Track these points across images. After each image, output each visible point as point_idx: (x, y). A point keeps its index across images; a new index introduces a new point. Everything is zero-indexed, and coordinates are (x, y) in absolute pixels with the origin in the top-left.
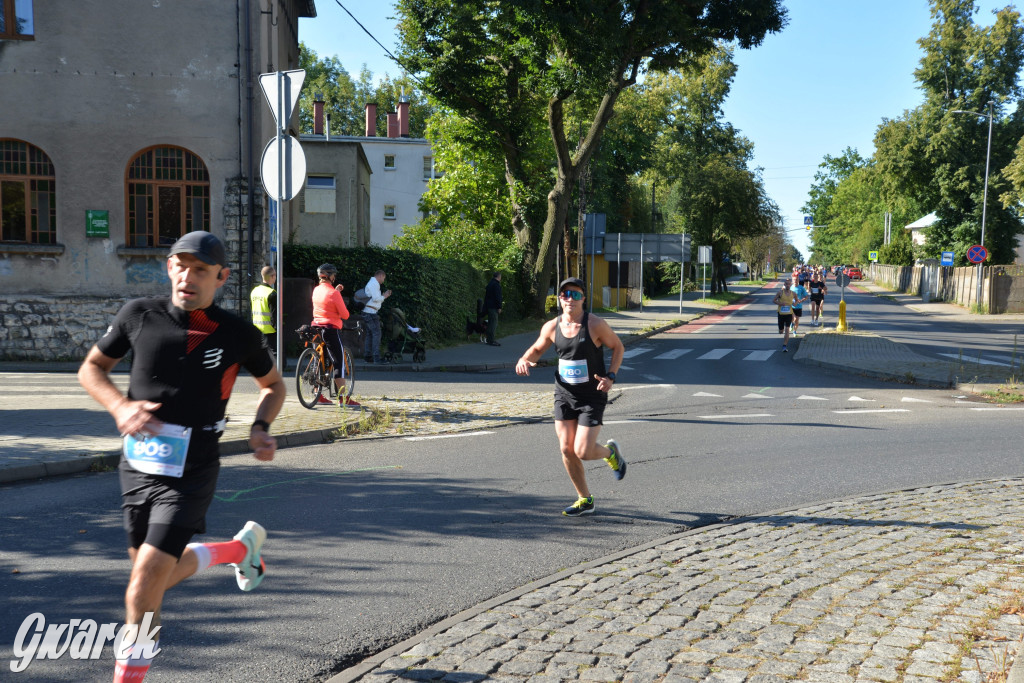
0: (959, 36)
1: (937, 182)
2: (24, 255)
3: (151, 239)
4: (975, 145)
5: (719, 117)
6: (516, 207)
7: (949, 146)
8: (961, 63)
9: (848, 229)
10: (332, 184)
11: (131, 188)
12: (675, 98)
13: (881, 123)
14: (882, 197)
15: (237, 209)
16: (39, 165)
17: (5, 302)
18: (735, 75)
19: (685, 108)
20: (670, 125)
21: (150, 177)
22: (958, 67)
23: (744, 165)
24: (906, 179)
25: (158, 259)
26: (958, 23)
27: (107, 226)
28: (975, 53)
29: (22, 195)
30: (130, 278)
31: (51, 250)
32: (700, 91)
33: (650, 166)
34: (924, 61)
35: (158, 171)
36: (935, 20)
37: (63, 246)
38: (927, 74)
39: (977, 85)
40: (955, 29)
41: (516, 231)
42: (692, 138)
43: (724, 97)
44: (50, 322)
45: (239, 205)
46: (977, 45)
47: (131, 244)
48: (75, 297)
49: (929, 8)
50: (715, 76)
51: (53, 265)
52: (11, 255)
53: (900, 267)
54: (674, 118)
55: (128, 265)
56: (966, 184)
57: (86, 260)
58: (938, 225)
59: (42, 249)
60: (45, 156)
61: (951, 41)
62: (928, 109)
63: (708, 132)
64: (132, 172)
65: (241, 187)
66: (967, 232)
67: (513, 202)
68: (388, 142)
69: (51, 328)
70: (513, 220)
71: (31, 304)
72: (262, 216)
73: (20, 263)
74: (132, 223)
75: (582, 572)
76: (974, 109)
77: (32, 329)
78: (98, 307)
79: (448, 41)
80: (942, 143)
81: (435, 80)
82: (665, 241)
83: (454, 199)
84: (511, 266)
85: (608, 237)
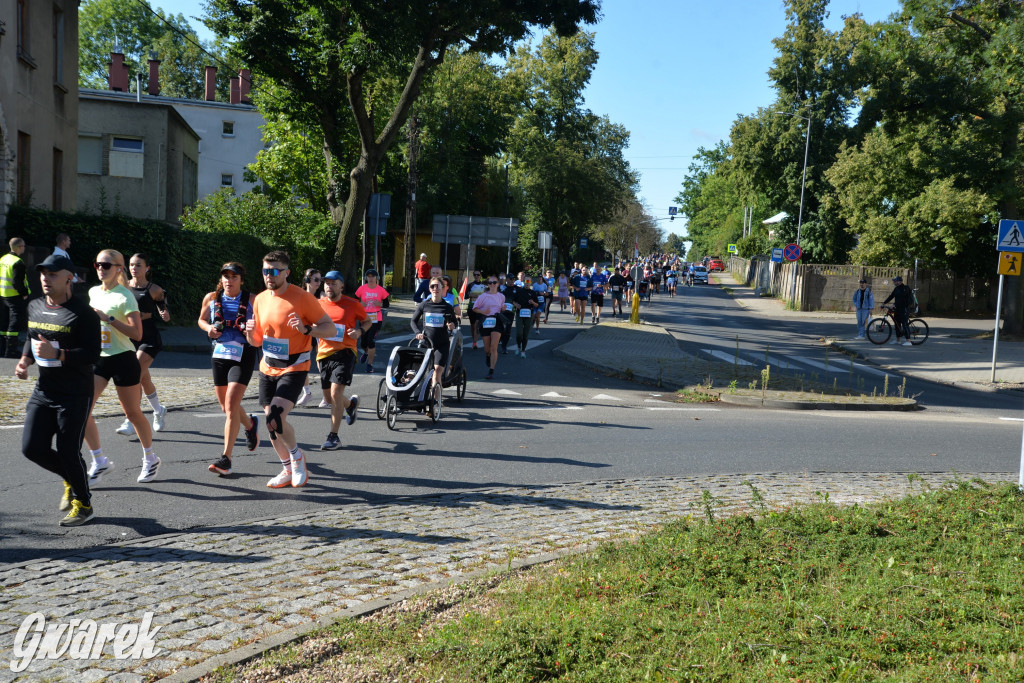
0: (809, 38)
1: (785, 179)
4: (822, 147)
5: (579, 104)
6: (333, 182)
7: (797, 146)
8: (812, 65)
9: (715, 221)
10: (140, 148)
12: (537, 82)
13: (737, 119)
14: (737, 192)
18: (596, 62)
19: (547, 93)
20: (532, 110)
22: (808, 69)
23: (620, 152)
24: (757, 176)
26: (809, 27)
28: (824, 57)
32: (561, 77)
33: (505, 150)
34: (777, 61)
36: (789, 22)
38: (780, 74)
39: (825, 88)
40: (807, 31)
41: (331, 207)
42: (553, 124)
43: (585, 83)
46: (826, 49)
49: (784, 9)
50: (576, 62)
53: (749, 261)
54: (534, 102)
56: (811, 183)
58: (786, 222)
61: (803, 44)
62: (779, 109)
63: (567, 118)
66: (813, 230)
67: (328, 178)
68: (227, 108)
70: (329, 196)
76: (821, 111)
79: (257, 6)
80: (790, 142)
81: (244, 45)
82: (493, 225)
83: (283, 171)
84: (322, 243)
85: (437, 218)
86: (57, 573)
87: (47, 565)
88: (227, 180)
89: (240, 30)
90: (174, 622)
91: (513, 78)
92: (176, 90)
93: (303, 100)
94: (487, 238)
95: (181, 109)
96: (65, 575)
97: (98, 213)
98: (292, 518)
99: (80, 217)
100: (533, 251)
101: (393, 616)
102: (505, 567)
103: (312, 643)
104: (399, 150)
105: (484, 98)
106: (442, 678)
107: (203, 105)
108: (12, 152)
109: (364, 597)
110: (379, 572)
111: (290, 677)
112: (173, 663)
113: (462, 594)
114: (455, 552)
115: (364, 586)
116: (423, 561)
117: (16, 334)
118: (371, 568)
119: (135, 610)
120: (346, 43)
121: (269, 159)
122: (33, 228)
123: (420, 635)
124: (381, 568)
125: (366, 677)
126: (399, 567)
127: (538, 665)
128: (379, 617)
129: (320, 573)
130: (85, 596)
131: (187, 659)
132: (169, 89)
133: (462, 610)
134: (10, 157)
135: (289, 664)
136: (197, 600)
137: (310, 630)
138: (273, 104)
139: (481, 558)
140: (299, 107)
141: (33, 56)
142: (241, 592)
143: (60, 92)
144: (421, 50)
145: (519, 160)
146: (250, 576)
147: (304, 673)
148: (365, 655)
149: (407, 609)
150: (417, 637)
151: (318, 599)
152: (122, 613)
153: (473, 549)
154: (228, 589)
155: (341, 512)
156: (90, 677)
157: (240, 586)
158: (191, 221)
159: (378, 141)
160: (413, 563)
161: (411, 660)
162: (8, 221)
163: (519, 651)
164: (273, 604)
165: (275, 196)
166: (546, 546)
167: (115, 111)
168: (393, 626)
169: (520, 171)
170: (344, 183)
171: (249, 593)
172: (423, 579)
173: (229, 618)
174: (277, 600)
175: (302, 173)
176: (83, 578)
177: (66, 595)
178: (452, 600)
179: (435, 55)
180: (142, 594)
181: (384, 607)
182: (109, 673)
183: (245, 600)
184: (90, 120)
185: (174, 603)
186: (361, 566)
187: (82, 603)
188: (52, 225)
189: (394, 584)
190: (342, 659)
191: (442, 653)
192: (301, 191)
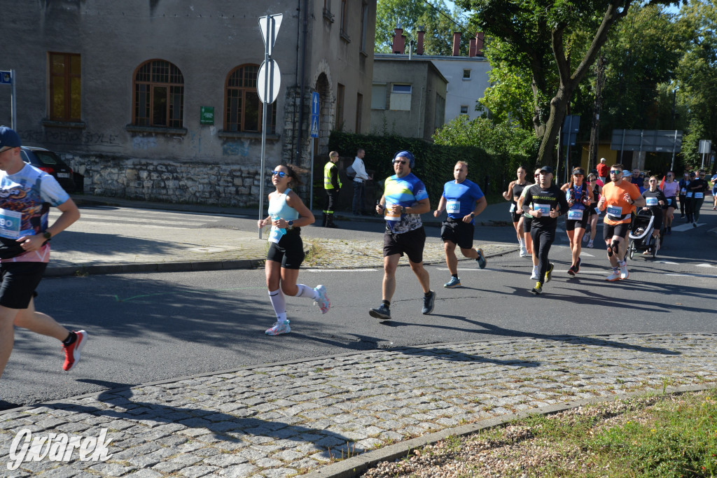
2: (164, 134)
3: (239, 126)
6: (537, 108)
10: (409, 91)
11: (229, 92)
12: (705, 23)
15: (293, 107)
16: (176, 77)
17: (152, 164)
19: (714, 31)
20: (700, 45)
21: (241, 85)
25: (242, 140)
27: (213, 117)
29: (165, 96)
30: (225, 152)
31: (179, 132)
33: (674, 78)
35: (246, 81)
37: (186, 130)
41: (536, 126)
44: (176, 178)
45: (294, 105)
47: (227, 129)
48: (191, 163)
51: (180, 142)
52: (157, 134)
54: (701, 39)
55: (224, 143)
57: (200, 139)
59: (173, 131)
60: (179, 71)
64: (230, 82)
65: (297, 93)
67: (534, 106)
68: (466, 60)
69: (177, 182)
70: (534, 119)
71: (166, 166)
72: (309, 113)
73: (162, 139)
74: (228, 115)
75: (251, 370)
77: (166, 182)
78: (205, 170)
81: (481, 16)
82: (661, 136)
83: (503, 102)
84: (527, 152)
85: (615, 132)
86: (352, 364)
87: (347, 358)
88: (464, 110)
89: (479, 5)
90: (422, 403)
91: (685, 21)
92: (434, 50)
93: (518, 51)
94: (655, 146)
95: (436, 63)
96: (357, 366)
97: (382, 134)
98: (501, 342)
99: (371, 138)
100: (694, 156)
101: (571, 416)
102: (661, 391)
103: (513, 428)
104: (589, 83)
105: (659, 39)
106: (608, 466)
107: (451, 59)
108: (334, 97)
109: (550, 401)
110: (562, 385)
111: (497, 449)
112: (421, 429)
113: (625, 408)
114: (620, 377)
115: (551, 393)
116: (595, 381)
117: (332, 212)
118: (557, 382)
119: (398, 392)
120: (552, 7)
121: (493, 93)
122: (344, 145)
123: (591, 433)
124: (563, 382)
125: (551, 457)
126: (576, 383)
127: (687, 467)
128: (561, 416)
129: (519, 381)
130: (368, 380)
131: (430, 428)
132: (430, 51)
133: (625, 419)
134: (332, 100)
135: (496, 440)
136: (437, 390)
137: (511, 419)
138: (499, 55)
139: (641, 384)
140: (515, 56)
141: (348, 35)
142: (465, 388)
143: (363, 56)
144: (610, 7)
145: (686, 85)
146: (471, 378)
147: (507, 448)
148: (550, 441)
149: (582, 413)
150: (589, 434)
151: (517, 399)
152: (390, 394)
153: (634, 376)
154: (456, 385)
155: (535, 341)
156: (371, 431)
157: (465, 385)
158: (440, 138)
159: (572, 77)
160: (587, 381)
161: (585, 450)
162: (330, 141)
163: (671, 454)
164: (486, 399)
165: (496, 120)
166: (695, 379)
167: (395, 67)
168: (571, 424)
169: (686, 94)
170: (546, 109)
171: (470, 389)
172: (595, 394)
173: (457, 405)
174: (489, 396)
175: (516, 103)
176: (367, 369)
177: (357, 378)
178: (617, 411)
179: (621, 10)
180: (402, 383)
181: (565, 410)
182: (382, 430)
183: (467, 394)
184: (381, 74)
185: (422, 391)
186: (548, 379)
187: (367, 384)
188: (355, 143)
189: (573, 395)
190: (534, 442)
191: (608, 448)
192: (514, 115)
